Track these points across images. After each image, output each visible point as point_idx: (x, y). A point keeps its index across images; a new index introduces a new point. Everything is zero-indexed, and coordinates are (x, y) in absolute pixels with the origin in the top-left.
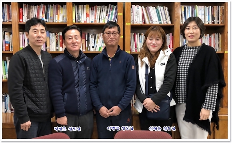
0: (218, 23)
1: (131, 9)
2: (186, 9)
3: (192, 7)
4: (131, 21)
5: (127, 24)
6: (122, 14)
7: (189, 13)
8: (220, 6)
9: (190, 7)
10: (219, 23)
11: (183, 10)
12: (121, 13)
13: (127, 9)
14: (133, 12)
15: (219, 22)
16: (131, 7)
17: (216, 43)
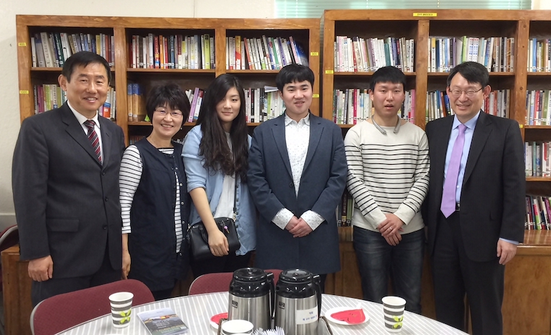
0: (502, 70)
1: (335, 44)
2: (440, 44)
3: (452, 40)
4: (335, 66)
5: (327, 72)
6: (317, 54)
7: (446, 52)
8: (506, 38)
9: (448, 40)
10: (505, 71)
11: (434, 45)
12: (315, 51)
13: (328, 44)
14: (338, 50)
15: (505, 69)
16: (335, 41)
17: (499, 108)
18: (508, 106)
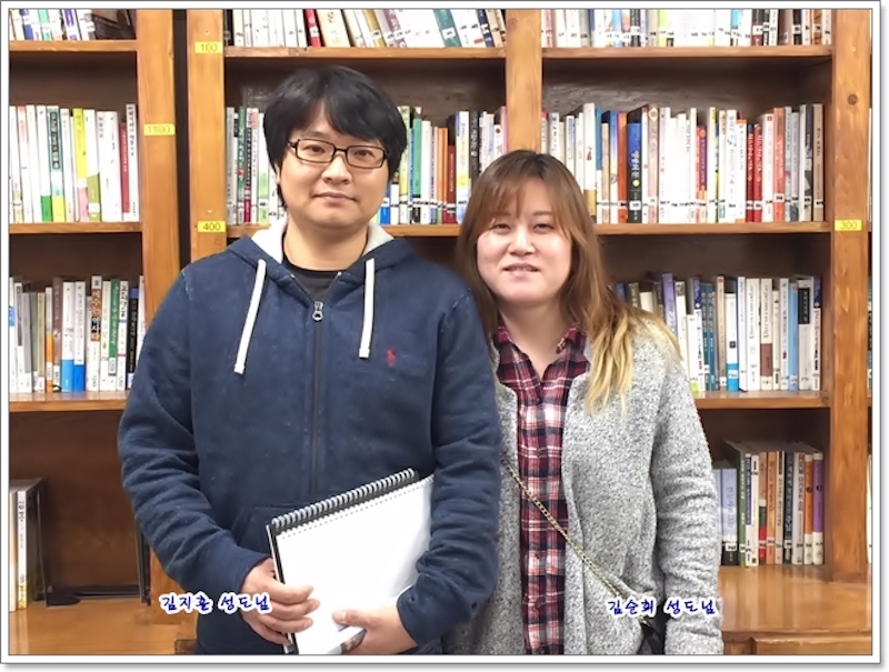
18: (819, 160)
